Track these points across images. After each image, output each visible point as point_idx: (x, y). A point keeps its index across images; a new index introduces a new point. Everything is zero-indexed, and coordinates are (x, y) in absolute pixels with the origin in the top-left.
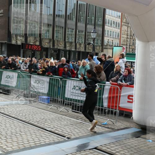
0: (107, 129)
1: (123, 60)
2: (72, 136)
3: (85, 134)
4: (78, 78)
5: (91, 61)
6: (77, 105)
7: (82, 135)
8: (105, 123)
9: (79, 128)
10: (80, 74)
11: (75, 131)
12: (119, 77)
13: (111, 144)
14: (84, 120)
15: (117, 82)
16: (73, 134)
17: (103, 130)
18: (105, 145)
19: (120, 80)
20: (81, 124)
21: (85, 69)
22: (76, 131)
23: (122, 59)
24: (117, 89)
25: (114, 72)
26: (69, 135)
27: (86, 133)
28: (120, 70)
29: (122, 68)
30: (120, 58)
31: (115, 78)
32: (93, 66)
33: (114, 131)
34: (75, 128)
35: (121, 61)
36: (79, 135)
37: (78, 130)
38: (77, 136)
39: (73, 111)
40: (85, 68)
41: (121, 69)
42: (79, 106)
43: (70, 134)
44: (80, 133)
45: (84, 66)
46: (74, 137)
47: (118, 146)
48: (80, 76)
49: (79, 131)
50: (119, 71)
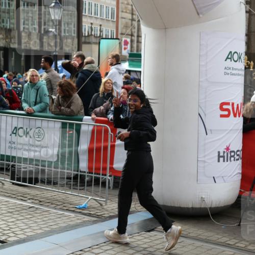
0: (87, 218)
1: (118, 69)
2: (10, 237)
3: (40, 231)
4: (21, 109)
5: (50, 71)
6: (23, 170)
7: (32, 234)
8: (83, 205)
9: (27, 218)
10: (26, 102)
11: (18, 227)
12: (112, 106)
13: (93, 249)
14: (37, 202)
15: (106, 117)
16: (13, 232)
17: (78, 219)
18: (81, 251)
19: (112, 111)
20: (31, 209)
21: (38, 90)
22: (19, 225)
23: (116, 66)
24: (106, 131)
25: (100, 95)
26: (4, 234)
27: (41, 229)
28: (112, 90)
29: (116, 86)
30: (112, 65)
31: (102, 108)
32: (53, 83)
33: (102, 221)
34: (18, 220)
35: (113, 70)
36: (27, 234)
37: (23, 223)
38: (22, 237)
39: (13, 184)
40: (35, 87)
41: (114, 88)
42: (26, 171)
43: (5, 232)
44: (29, 230)
45: (33, 83)
46: (16, 239)
47: (107, 252)
48: (25, 106)
49: (27, 225)
50: (111, 93)
